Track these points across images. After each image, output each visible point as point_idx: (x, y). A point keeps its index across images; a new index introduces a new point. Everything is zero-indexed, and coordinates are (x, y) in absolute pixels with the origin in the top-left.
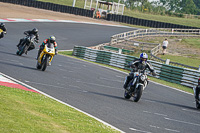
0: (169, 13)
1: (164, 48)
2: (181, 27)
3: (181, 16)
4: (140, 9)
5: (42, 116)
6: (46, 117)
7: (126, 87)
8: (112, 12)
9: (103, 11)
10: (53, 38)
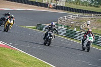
0: (90, 5)
1: (88, 24)
2: (98, 13)
3: (97, 7)
4: (74, 3)
5: (19, 63)
6: (21, 63)
7: (44, 39)
8: (58, 5)
9: (53, 4)
10: (13, 16)
